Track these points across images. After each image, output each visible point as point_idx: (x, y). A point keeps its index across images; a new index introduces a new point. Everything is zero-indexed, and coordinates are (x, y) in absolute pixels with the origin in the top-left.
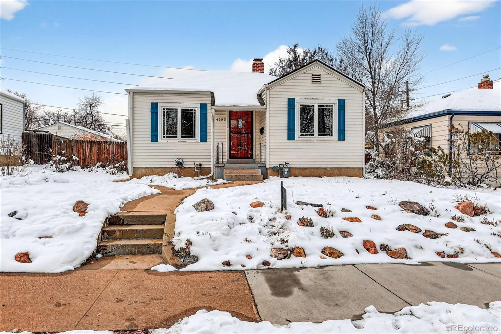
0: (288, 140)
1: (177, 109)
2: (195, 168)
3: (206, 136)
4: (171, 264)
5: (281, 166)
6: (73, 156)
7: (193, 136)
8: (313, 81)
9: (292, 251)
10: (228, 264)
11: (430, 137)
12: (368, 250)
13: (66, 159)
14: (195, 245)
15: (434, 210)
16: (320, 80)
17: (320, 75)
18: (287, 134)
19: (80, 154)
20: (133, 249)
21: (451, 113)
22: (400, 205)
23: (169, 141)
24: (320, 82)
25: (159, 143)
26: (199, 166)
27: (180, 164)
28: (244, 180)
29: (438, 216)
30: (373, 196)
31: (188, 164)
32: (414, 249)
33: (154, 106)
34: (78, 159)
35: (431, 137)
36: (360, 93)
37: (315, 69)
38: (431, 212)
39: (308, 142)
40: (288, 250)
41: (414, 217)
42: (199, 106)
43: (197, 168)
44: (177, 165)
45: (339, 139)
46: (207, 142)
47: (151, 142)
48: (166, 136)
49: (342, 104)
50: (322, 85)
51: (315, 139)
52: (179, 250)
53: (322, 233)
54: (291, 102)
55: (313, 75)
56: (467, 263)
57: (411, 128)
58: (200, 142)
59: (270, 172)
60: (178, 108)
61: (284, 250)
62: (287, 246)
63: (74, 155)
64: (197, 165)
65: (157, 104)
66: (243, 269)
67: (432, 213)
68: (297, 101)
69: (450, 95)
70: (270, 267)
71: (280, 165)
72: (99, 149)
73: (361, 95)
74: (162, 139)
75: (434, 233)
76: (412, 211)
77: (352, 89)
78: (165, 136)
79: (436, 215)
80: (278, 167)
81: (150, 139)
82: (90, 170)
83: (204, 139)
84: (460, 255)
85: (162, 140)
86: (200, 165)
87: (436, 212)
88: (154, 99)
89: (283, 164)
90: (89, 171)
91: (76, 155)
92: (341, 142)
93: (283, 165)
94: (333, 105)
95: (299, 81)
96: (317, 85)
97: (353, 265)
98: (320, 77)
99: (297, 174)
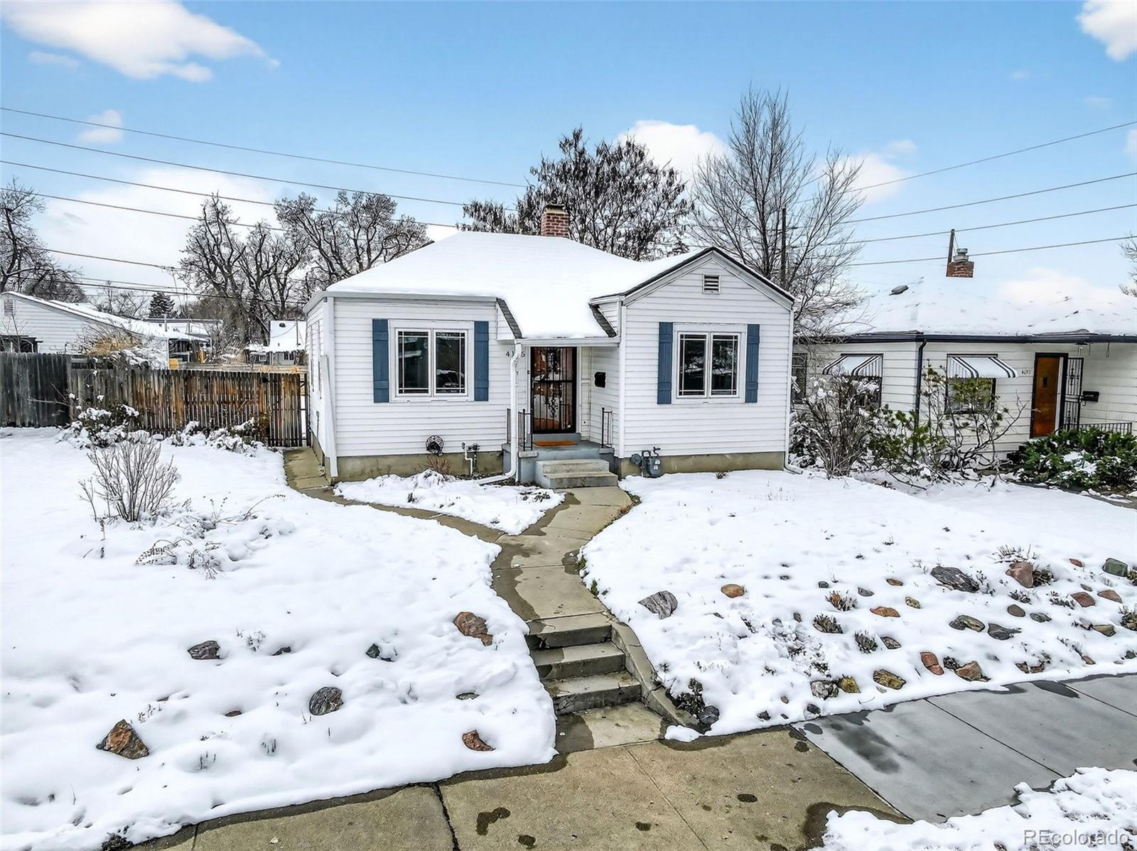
0: (658, 403)
1: (426, 334)
2: (466, 454)
3: (487, 389)
4: (684, 725)
5: (646, 455)
6: (126, 407)
7: (460, 388)
8: (705, 289)
9: (838, 682)
10: (765, 716)
11: (878, 377)
12: (929, 668)
13: (109, 414)
14: (708, 689)
15: (985, 582)
16: (717, 286)
17: (717, 278)
18: (657, 391)
19: (142, 401)
20: (598, 698)
21: (921, 339)
22: (933, 573)
23: (412, 399)
24: (717, 290)
25: (391, 405)
26: (473, 451)
27: (434, 446)
28: (584, 486)
29: (991, 593)
30: (879, 552)
31: (452, 446)
32: (987, 662)
33: (380, 328)
34: (137, 414)
35: (881, 378)
36: (786, 312)
37: (708, 266)
38: (980, 586)
39: (693, 406)
40: (833, 682)
41: (962, 598)
42: (472, 326)
43: (470, 455)
44: (428, 449)
45: (747, 401)
46: (487, 400)
47: (375, 402)
48: (405, 390)
49: (754, 332)
50: (721, 297)
51: (707, 400)
52: (679, 697)
53: (859, 644)
54: (665, 330)
55: (706, 277)
56: (1061, 681)
57: (842, 355)
58: (475, 400)
59: (624, 466)
60: (429, 331)
61: (828, 683)
62: (828, 676)
63: (127, 404)
64: (470, 448)
65: (385, 322)
66: (788, 721)
67: (983, 587)
68: (676, 328)
69: (906, 288)
70: (822, 714)
71: (643, 452)
72: (188, 390)
73: (787, 316)
74: (396, 397)
75: (1003, 629)
76: (955, 587)
77: (773, 304)
78: (402, 390)
79: (989, 592)
80: (641, 455)
81: (372, 397)
82: (175, 441)
83: (482, 394)
84: (1047, 667)
85: (396, 399)
86: (476, 447)
87: (988, 585)
88: (380, 312)
89: (649, 449)
90: (173, 444)
91: (131, 403)
92: (751, 404)
93: (649, 452)
94: (739, 335)
95: (683, 289)
96: (712, 297)
97: (926, 699)
98: (716, 280)
99: (673, 469)
